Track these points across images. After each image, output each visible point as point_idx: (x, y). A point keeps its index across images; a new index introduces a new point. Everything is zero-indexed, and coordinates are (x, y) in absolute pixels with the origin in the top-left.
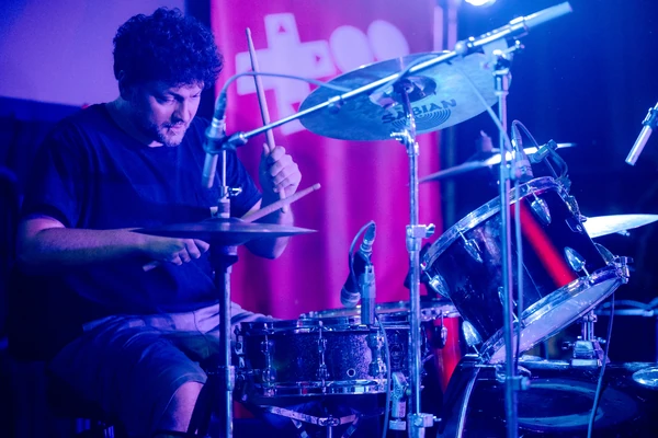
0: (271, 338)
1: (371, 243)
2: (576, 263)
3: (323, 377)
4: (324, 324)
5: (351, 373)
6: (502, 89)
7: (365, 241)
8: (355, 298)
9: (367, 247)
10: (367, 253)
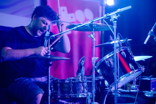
0: (59, 83)
1: (84, 61)
2: (132, 67)
3: (72, 93)
4: (72, 80)
5: (78, 92)
6: (115, 26)
7: (82, 61)
8: (80, 74)
9: (83, 62)
10: (83, 64)
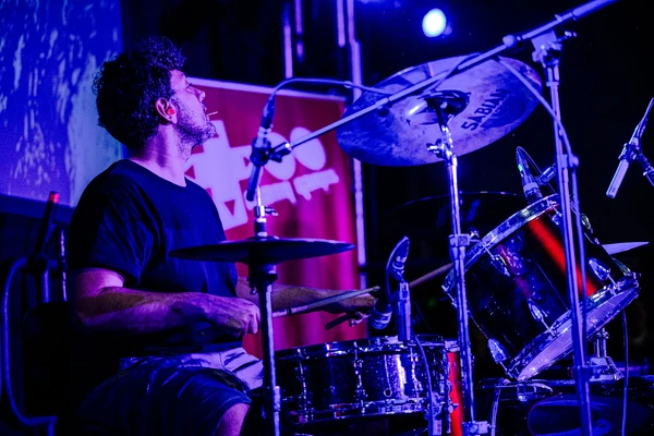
0: (305, 363)
1: (404, 259)
2: (601, 272)
3: (362, 397)
4: (359, 345)
5: (388, 393)
6: (554, 80)
7: (398, 259)
8: (386, 318)
9: (400, 264)
10: (400, 271)
